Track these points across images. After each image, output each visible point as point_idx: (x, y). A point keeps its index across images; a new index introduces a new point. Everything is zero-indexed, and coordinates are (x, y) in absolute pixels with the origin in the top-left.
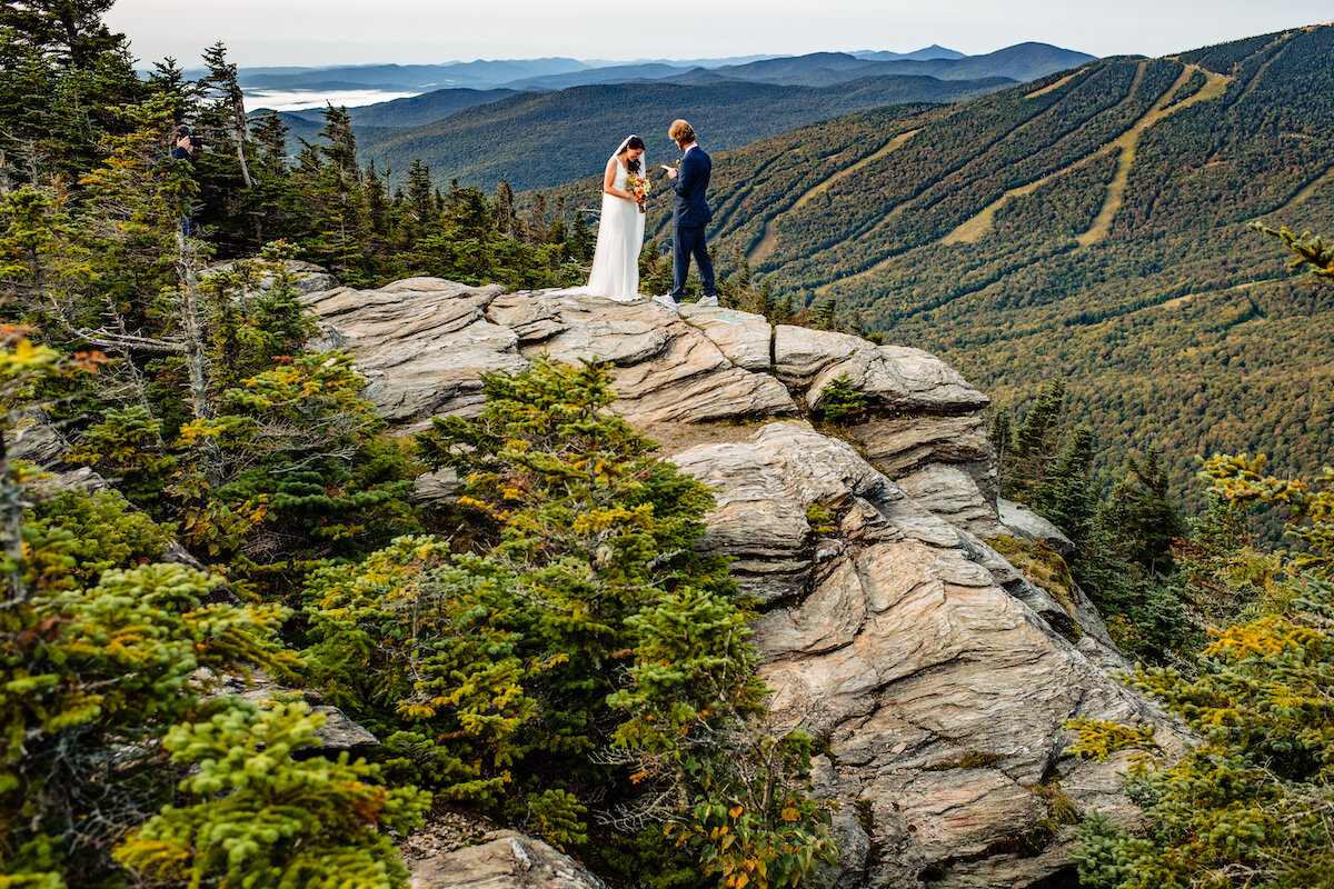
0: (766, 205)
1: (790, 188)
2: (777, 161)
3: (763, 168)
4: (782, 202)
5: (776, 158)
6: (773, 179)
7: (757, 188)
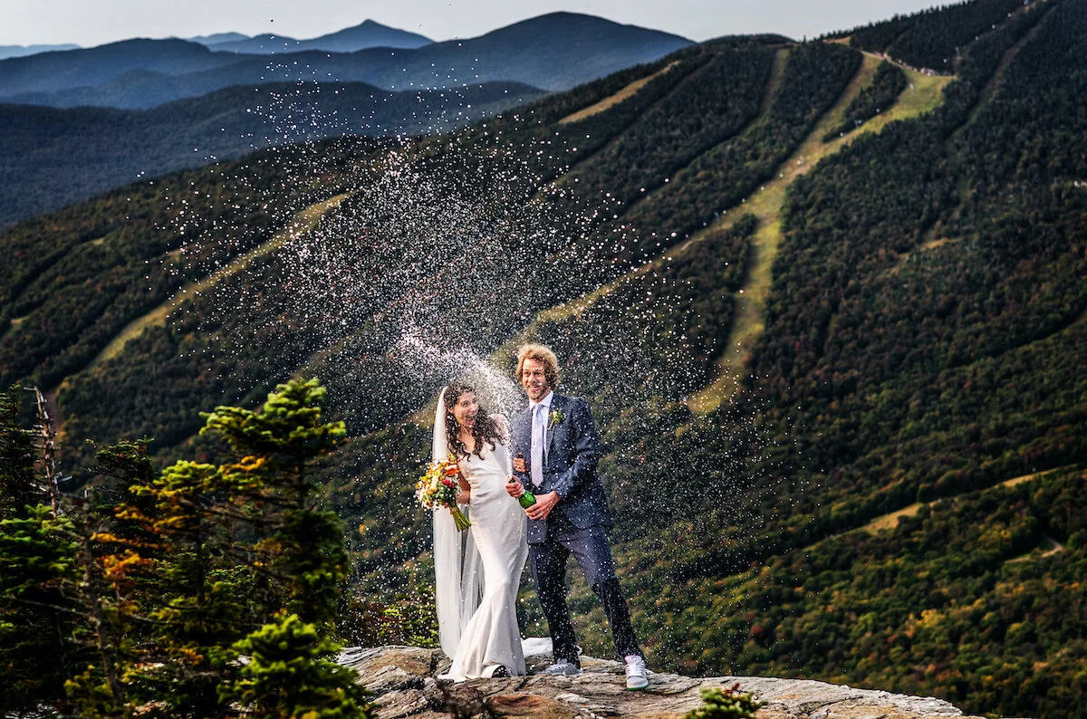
0: (40, 357)
1: (90, 321)
2: (59, 265)
3: (27, 281)
4: (72, 350)
5: (54, 260)
6: (51, 304)
7: (18, 322)
